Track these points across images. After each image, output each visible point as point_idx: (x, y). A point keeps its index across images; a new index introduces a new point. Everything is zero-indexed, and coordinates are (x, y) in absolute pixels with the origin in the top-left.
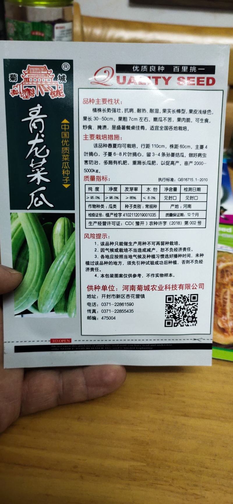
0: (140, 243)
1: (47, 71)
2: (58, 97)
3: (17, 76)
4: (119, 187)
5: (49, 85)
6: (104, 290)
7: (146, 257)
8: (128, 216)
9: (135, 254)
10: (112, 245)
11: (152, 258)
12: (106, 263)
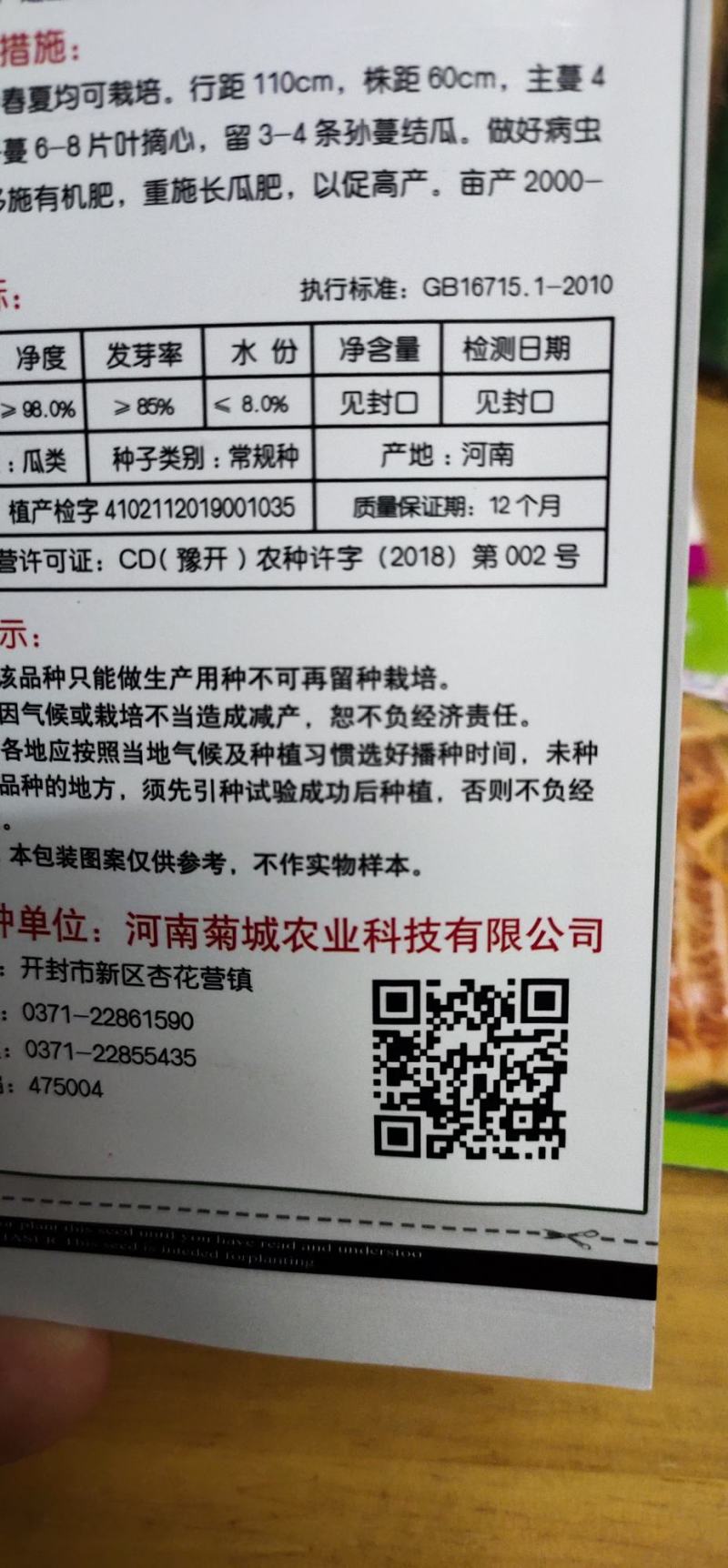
0: (207, 674)
4: (70, 342)
6: (30, 935)
7: (247, 758)
8: (134, 513)
9: (185, 735)
10: (54, 684)
11: (282, 764)
12: (31, 784)
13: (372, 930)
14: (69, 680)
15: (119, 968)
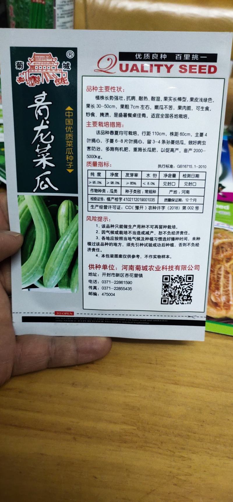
0: (139, 226)
1: (52, 58)
2: (62, 84)
3: (23, 64)
4: (119, 172)
5: (54, 72)
6: (104, 269)
7: (144, 240)
8: (128, 200)
9: (134, 236)
10: (112, 227)
11: (150, 240)
12: (106, 244)
13: (163, 267)
14: (115, 227)
15: (120, 274)
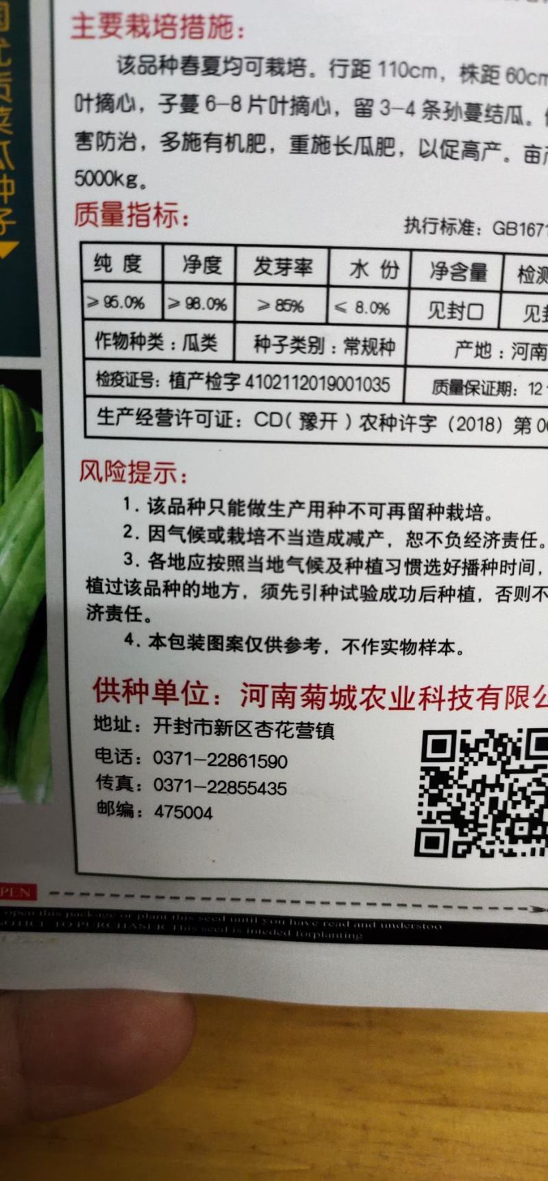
0: (317, 506)
4: (226, 254)
6: (162, 702)
7: (342, 569)
8: (268, 385)
9: (297, 551)
10: (196, 512)
11: (368, 573)
12: (171, 587)
13: (425, 694)
14: (208, 509)
15: (233, 724)
